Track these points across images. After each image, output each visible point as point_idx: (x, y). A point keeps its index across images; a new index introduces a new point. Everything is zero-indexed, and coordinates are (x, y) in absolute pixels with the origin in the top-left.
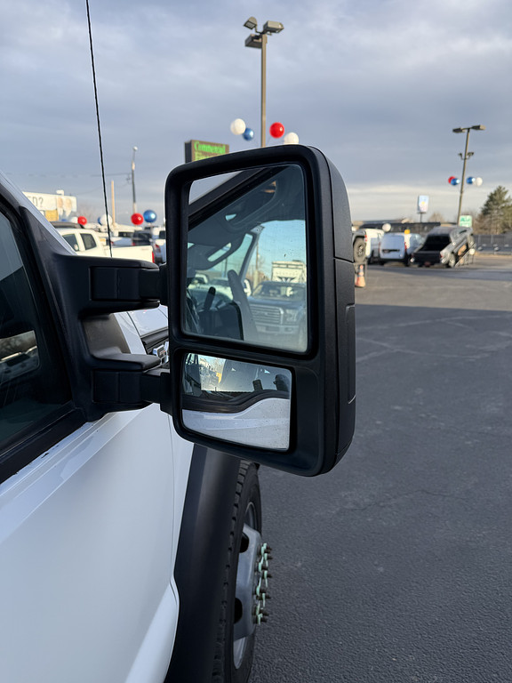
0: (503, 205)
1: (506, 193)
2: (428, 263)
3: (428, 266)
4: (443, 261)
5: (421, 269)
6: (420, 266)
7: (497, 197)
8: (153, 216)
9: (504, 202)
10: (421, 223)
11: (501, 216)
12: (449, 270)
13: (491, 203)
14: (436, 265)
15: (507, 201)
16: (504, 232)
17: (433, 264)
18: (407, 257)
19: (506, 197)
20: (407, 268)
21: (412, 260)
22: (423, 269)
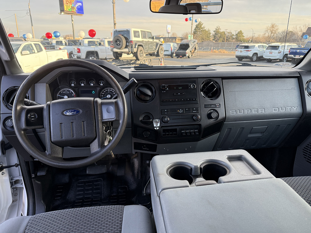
0: (202, 30)
1: (202, 24)
2: (181, 56)
3: (181, 58)
4: (187, 55)
5: (178, 59)
6: (177, 58)
7: (199, 26)
8: (58, 34)
9: (202, 28)
10: (168, 38)
11: (201, 34)
12: (189, 59)
13: (197, 29)
14: (184, 57)
15: (203, 28)
16: (203, 42)
17: (183, 56)
18: (172, 53)
19: (202, 26)
20: (172, 59)
21: (174, 55)
22: (179, 59)
